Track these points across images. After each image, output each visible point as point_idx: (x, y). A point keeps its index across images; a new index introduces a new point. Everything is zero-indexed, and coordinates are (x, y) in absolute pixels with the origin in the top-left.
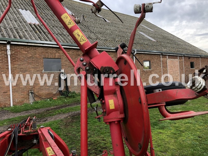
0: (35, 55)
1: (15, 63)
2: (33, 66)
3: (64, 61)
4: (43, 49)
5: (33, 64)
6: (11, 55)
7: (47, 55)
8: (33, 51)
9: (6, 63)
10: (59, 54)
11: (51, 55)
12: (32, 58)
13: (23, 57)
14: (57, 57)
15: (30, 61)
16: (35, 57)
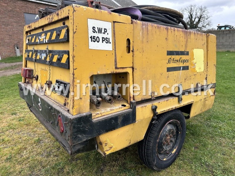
0: (15, 9)
2: (15, 20)
4: (23, 2)
5: (15, 18)
7: (27, 9)
8: (13, 4)
11: (31, 11)
12: (13, 12)
13: (3, 9)
15: (11, 15)
16: (16, 11)
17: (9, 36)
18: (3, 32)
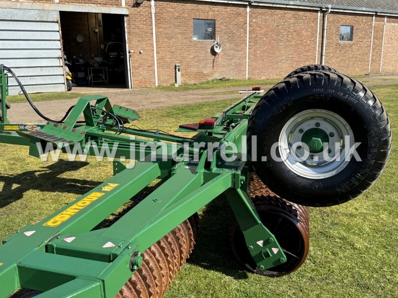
0: (183, 14)
1: (160, 25)
2: (181, 30)
3: (219, 24)
5: (181, 28)
6: (156, 13)
7: (197, 14)
9: (150, 25)
10: (213, 13)
11: (203, 15)
12: (180, 19)
13: (169, 16)
14: (210, 18)
15: (177, 24)
16: (184, 17)
17: (171, 53)
18: (164, 47)
